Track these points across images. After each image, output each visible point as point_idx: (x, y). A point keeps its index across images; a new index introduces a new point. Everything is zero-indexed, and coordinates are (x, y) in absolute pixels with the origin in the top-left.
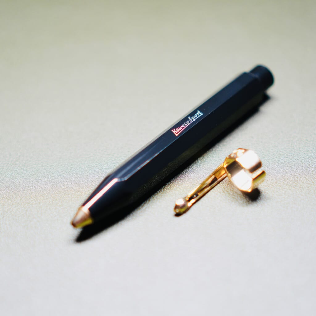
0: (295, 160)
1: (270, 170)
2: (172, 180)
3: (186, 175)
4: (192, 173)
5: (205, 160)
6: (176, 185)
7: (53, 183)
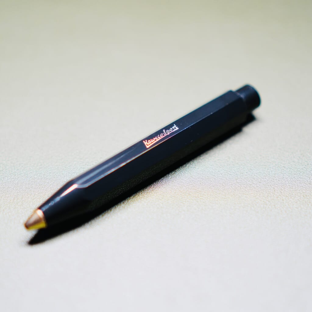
0: (268, 186)
1: (240, 193)
2: (138, 192)
3: (154, 189)
4: (160, 187)
5: (176, 175)
6: (142, 198)
7: (18, 181)
